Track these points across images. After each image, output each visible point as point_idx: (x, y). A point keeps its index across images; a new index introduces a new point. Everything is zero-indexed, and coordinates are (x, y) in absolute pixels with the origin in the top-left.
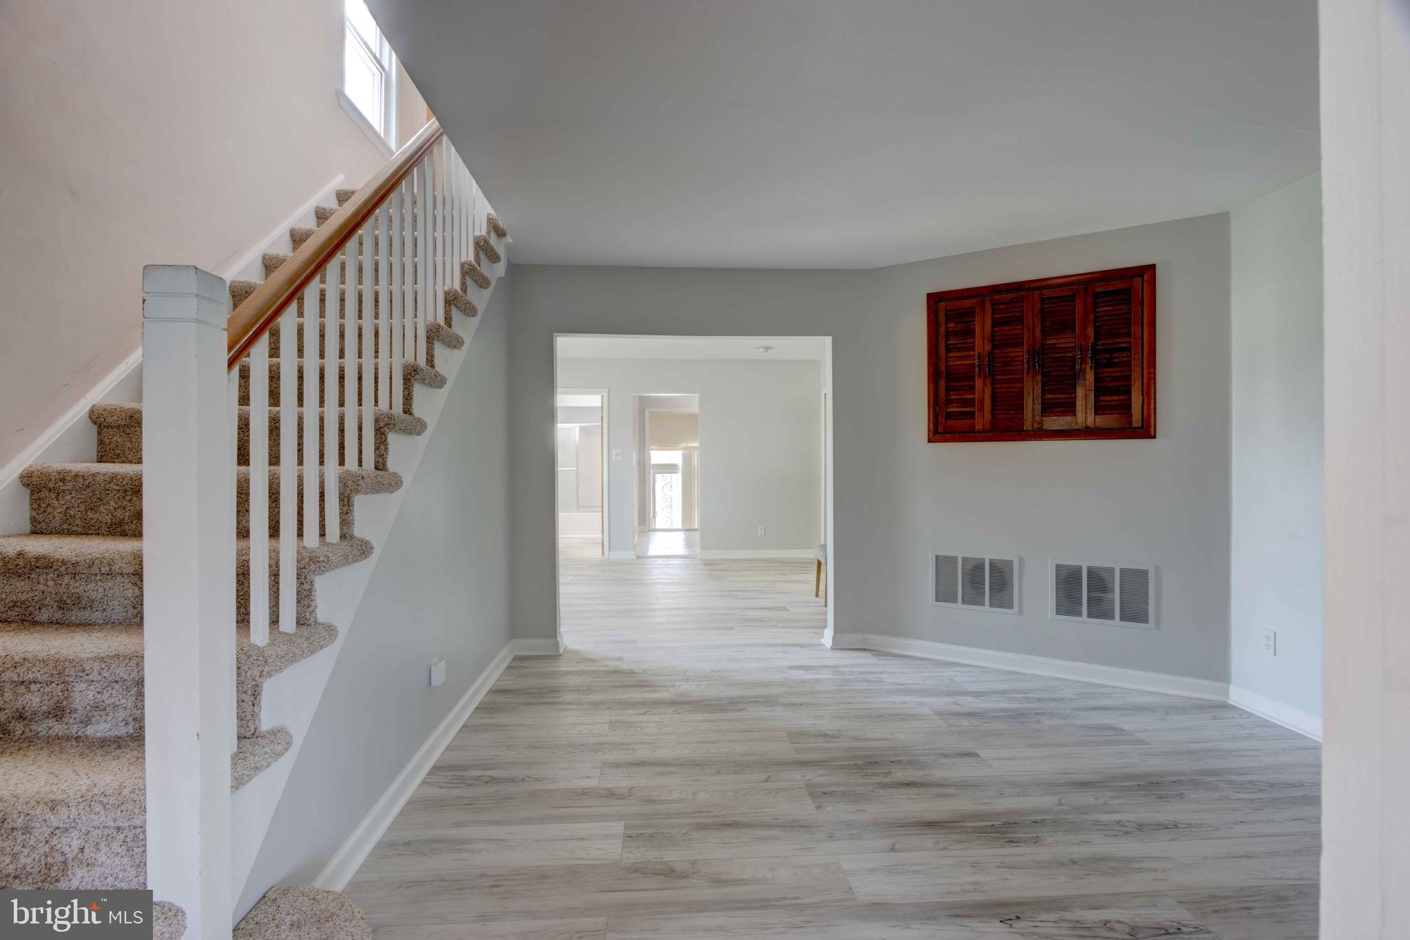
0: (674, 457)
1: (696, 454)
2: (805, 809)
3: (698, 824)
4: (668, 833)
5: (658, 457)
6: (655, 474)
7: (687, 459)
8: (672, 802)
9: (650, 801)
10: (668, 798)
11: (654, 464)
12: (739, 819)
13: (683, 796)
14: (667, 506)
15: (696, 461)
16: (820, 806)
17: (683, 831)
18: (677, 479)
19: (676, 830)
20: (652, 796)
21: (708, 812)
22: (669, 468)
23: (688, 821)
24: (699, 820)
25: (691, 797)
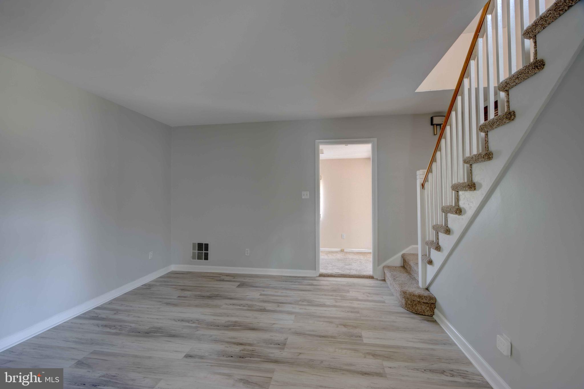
2: (292, 339)
3: (335, 338)
4: (346, 337)
8: (345, 349)
9: (356, 350)
10: (347, 350)
12: (319, 338)
13: (340, 350)
16: (285, 340)
17: (340, 337)
19: (343, 337)
20: (355, 352)
21: (330, 342)
23: (339, 340)
24: (334, 340)
25: (337, 350)
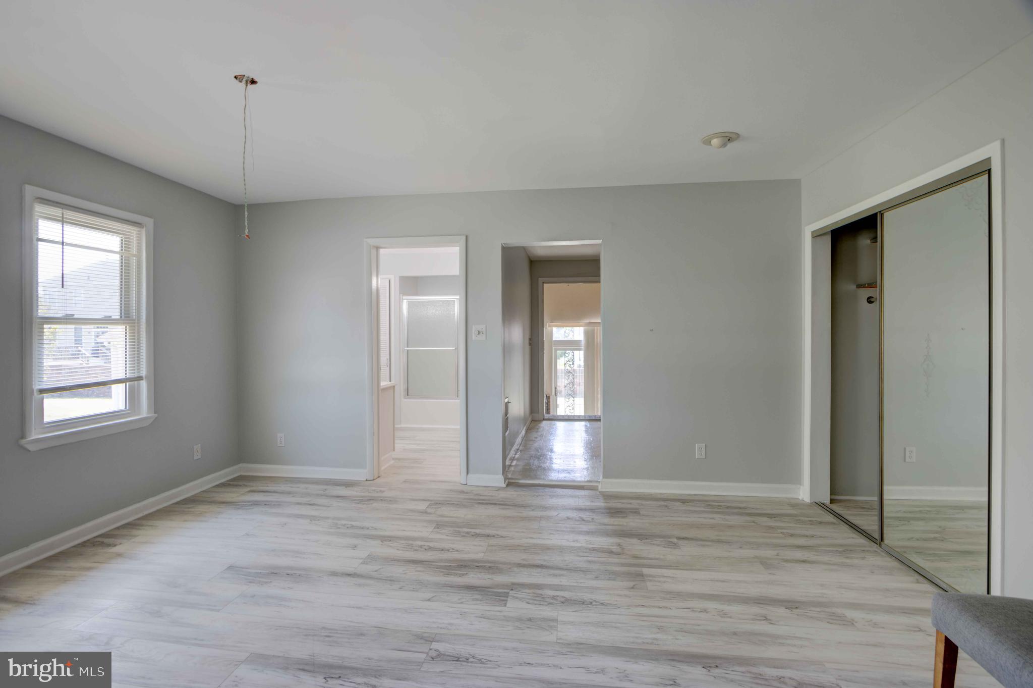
0: (577, 333)
1: (599, 331)
5: (558, 333)
6: (556, 350)
7: (589, 336)
11: (556, 341)
14: (569, 384)
15: (599, 338)
18: (579, 356)
22: (572, 345)
